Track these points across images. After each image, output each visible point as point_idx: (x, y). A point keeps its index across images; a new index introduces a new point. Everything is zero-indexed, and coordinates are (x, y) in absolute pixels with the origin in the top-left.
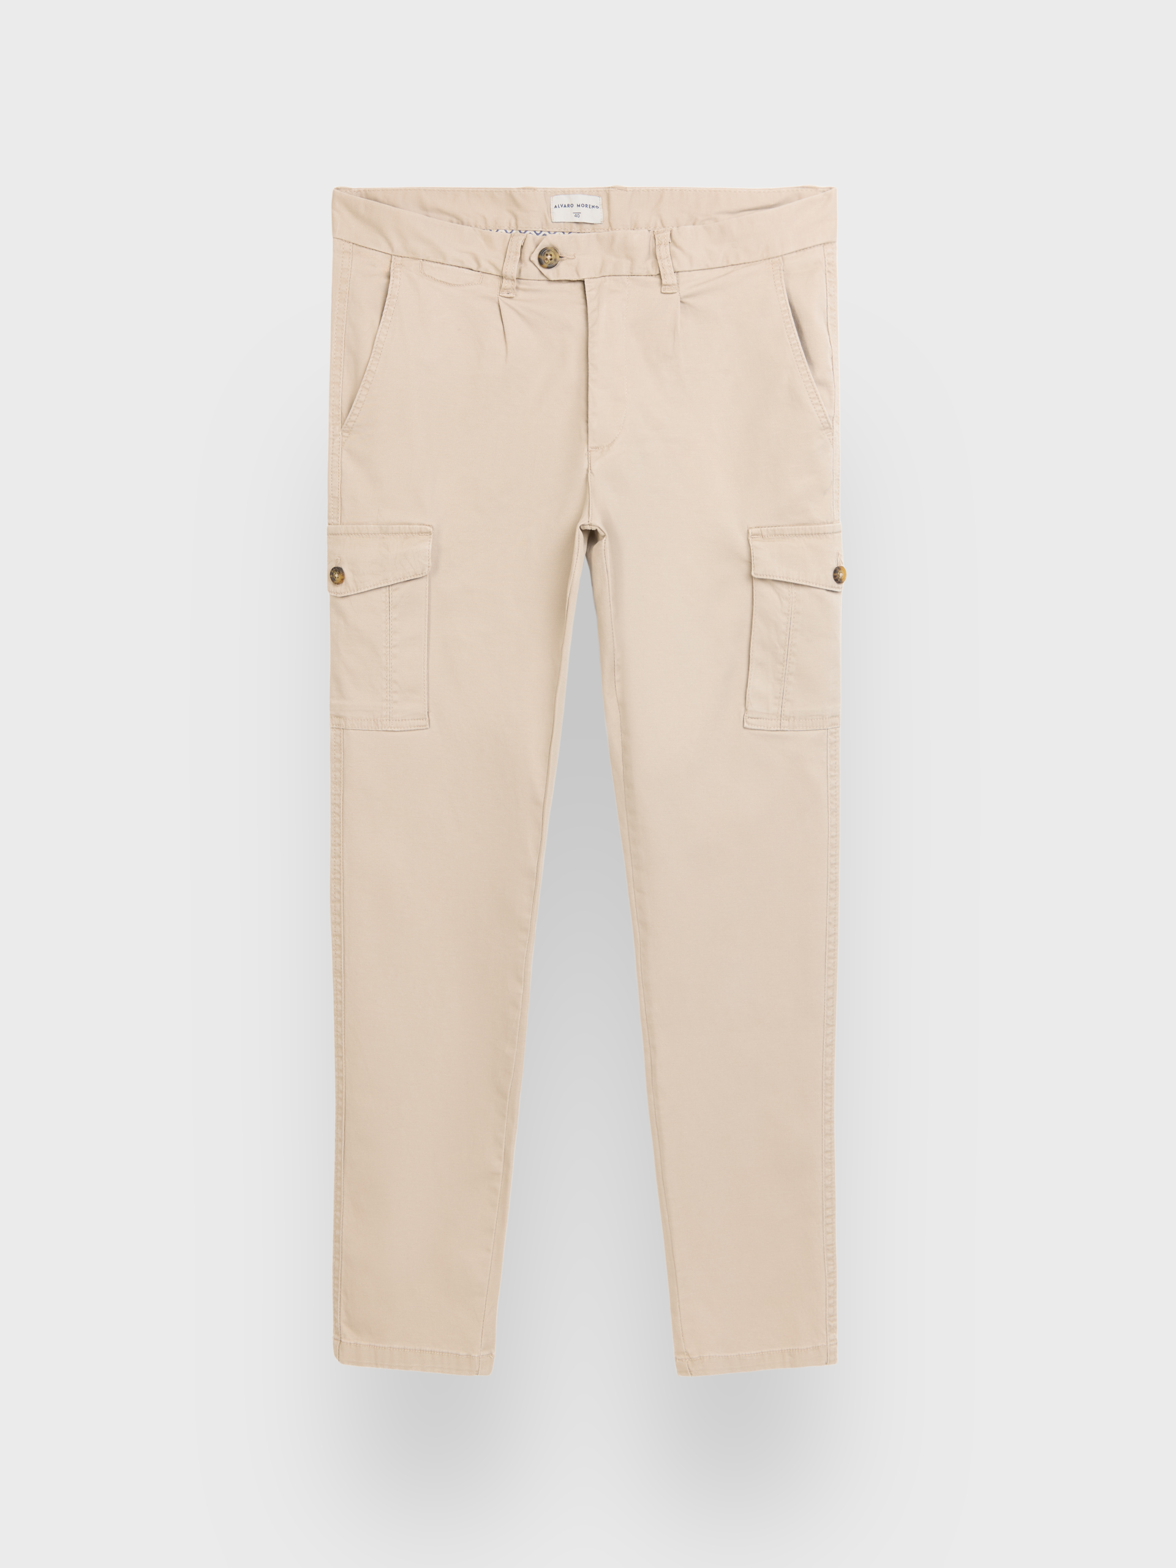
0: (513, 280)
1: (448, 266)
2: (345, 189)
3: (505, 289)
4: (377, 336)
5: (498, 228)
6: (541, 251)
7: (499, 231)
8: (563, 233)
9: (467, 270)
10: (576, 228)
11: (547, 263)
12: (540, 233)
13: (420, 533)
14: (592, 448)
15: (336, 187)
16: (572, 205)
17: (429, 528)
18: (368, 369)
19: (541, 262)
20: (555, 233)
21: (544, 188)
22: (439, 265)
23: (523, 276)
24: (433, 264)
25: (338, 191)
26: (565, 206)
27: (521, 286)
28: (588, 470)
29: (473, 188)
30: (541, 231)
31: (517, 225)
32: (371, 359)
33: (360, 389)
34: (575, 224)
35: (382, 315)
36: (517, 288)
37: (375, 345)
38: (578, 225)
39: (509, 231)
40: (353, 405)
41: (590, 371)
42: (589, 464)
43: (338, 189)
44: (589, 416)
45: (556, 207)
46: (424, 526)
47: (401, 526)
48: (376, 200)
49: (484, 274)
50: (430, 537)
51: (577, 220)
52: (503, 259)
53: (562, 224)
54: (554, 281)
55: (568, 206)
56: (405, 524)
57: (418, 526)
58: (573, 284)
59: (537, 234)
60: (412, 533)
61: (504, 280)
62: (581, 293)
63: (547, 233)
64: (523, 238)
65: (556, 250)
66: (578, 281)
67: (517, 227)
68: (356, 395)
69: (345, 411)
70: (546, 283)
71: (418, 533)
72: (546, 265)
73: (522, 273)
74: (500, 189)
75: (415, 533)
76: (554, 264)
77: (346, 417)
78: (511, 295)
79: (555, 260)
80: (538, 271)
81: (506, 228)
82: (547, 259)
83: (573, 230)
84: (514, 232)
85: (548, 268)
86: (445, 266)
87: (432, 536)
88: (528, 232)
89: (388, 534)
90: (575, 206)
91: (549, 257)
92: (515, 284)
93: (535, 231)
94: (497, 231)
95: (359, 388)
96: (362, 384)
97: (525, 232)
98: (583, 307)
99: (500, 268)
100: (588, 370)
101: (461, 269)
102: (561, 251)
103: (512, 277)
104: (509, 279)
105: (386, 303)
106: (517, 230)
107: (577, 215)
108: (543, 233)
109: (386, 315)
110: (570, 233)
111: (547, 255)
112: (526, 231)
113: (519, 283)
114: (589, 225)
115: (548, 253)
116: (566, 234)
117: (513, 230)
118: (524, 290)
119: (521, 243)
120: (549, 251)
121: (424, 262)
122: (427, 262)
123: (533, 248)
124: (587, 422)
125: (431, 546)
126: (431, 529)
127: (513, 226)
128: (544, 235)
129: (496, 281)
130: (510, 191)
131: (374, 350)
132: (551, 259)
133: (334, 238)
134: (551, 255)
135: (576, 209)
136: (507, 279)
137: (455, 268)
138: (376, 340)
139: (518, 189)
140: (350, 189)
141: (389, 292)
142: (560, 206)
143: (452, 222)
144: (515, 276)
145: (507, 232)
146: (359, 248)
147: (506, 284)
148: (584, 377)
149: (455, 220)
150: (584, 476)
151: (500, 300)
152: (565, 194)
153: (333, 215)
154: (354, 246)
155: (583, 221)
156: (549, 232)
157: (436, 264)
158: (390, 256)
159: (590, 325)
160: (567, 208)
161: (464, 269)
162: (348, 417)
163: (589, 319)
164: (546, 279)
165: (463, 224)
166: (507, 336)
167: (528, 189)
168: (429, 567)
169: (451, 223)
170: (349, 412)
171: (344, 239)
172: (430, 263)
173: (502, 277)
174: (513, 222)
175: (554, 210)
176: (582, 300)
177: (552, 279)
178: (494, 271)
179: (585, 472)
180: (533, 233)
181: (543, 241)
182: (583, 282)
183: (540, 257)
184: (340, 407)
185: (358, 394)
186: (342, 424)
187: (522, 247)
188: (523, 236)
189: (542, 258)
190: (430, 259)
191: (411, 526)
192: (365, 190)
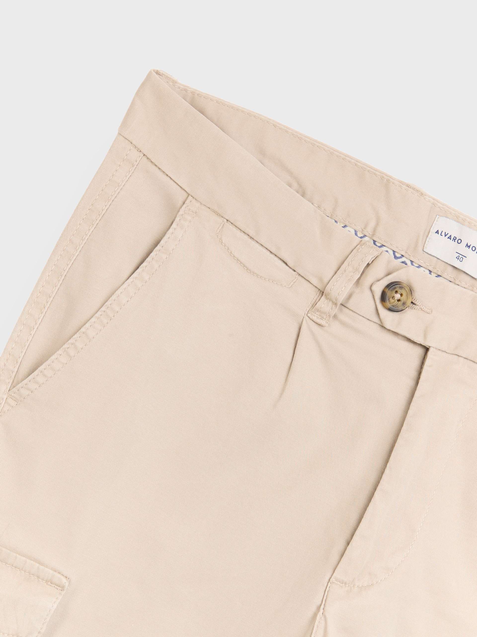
0: (336, 304)
1: (257, 245)
2: (168, 79)
3: (318, 310)
4: (118, 292)
5: (347, 224)
6: (392, 283)
7: (347, 228)
8: (430, 272)
9: (280, 262)
10: (450, 273)
11: (390, 303)
12: (400, 258)
13: (50, 582)
14: (336, 580)
15: (156, 69)
16: (460, 241)
17: (64, 580)
18: (83, 330)
19: (383, 298)
20: (419, 266)
21: (434, 199)
22: (246, 237)
23: (350, 305)
24: (238, 231)
25: (157, 76)
26: (450, 238)
27: (342, 317)
28: (319, 608)
29: (341, 153)
30: (403, 256)
31: (375, 231)
32: (93, 320)
33: (59, 352)
34: (450, 269)
35: (137, 268)
36: (335, 317)
37: (108, 303)
38: (455, 272)
39: (360, 235)
40: (41, 368)
41: (384, 476)
42: (324, 600)
43: (157, 73)
44: (354, 537)
45: (437, 232)
46: (59, 575)
47: (28, 561)
48: (202, 112)
49: (300, 278)
50: (60, 594)
51: (457, 264)
52: (335, 269)
53: (435, 259)
54: (389, 330)
55: (455, 239)
56: (35, 560)
57: (52, 572)
58: (411, 345)
59: (396, 257)
60: (38, 577)
61: (323, 298)
62: (416, 363)
63: (409, 263)
64: (376, 254)
65: (411, 291)
66: (421, 345)
67: (373, 235)
68: (50, 356)
69: (24, 370)
70: (376, 328)
71: (47, 581)
72: (389, 305)
73: (352, 301)
74: (376, 170)
75: (43, 579)
76: (400, 308)
77: (23, 380)
78: (322, 322)
79: (404, 304)
80: (374, 306)
81: (358, 228)
82: (393, 297)
83: (445, 275)
84: (366, 239)
85: (390, 310)
86: (253, 243)
87: (63, 593)
88: (384, 249)
89: (6, 563)
90: (464, 244)
91: (398, 296)
92: (336, 311)
93: (394, 252)
94: (345, 226)
95: (58, 349)
96: (66, 346)
97: (380, 247)
98: (410, 383)
99: (326, 281)
100: (382, 473)
101: (273, 256)
102: (418, 295)
103: (336, 299)
104: (330, 300)
105: (152, 254)
106: (370, 238)
107: (461, 257)
108: (403, 259)
109: (143, 270)
110: (439, 276)
111: (396, 292)
112: (383, 246)
113: (341, 311)
114: (469, 278)
115: (400, 291)
116: (433, 275)
117: (365, 236)
118: (343, 324)
119: (369, 259)
120: (401, 288)
121: (228, 224)
122: (231, 227)
123: (382, 274)
124: (348, 544)
125: (55, 606)
126: (67, 584)
127: (369, 231)
128: (403, 262)
129: (313, 294)
130: (388, 181)
131: (103, 309)
132: (399, 300)
133: (119, 134)
134: (401, 295)
135: (462, 249)
136: (327, 298)
137: (265, 250)
138: (114, 297)
139: (401, 182)
140: (175, 82)
141: (162, 242)
142: (443, 234)
143: (290, 186)
144: (341, 299)
145: (356, 234)
146: (150, 164)
147: (324, 304)
148: (372, 479)
149: (295, 185)
150: (310, 613)
151: (304, 322)
152: (458, 222)
153: (133, 103)
154: (145, 158)
155: (464, 270)
156: (412, 262)
157: (242, 234)
158: (186, 195)
159: (410, 412)
160: (451, 242)
161: (276, 259)
162: (25, 381)
163: (412, 404)
164: (379, 322)
165: (303, 195)
166: (291, 374)
167: (414, 189)
168: (39, 632)
169: (288, 187)
170: (29, 375)
171: (134, 142)
172: (234, 229)
173: (322, 293)
174: (372, 224)
175: (433, 235)
176: (413, 373)
177: (388, 327)
178: (314, 281)
179: (314, 609)
180: (391, 253)
181: (400, 271)
182: (427, 349)
183: (387, 290)
184: (19, 361)
185: (53, 357)
186: (13, 386)
187: (368, 265)
188: (375, 251)
189: (388, 293)
190: (238, 224)
191: (42, 567)
192: (193, 93)
